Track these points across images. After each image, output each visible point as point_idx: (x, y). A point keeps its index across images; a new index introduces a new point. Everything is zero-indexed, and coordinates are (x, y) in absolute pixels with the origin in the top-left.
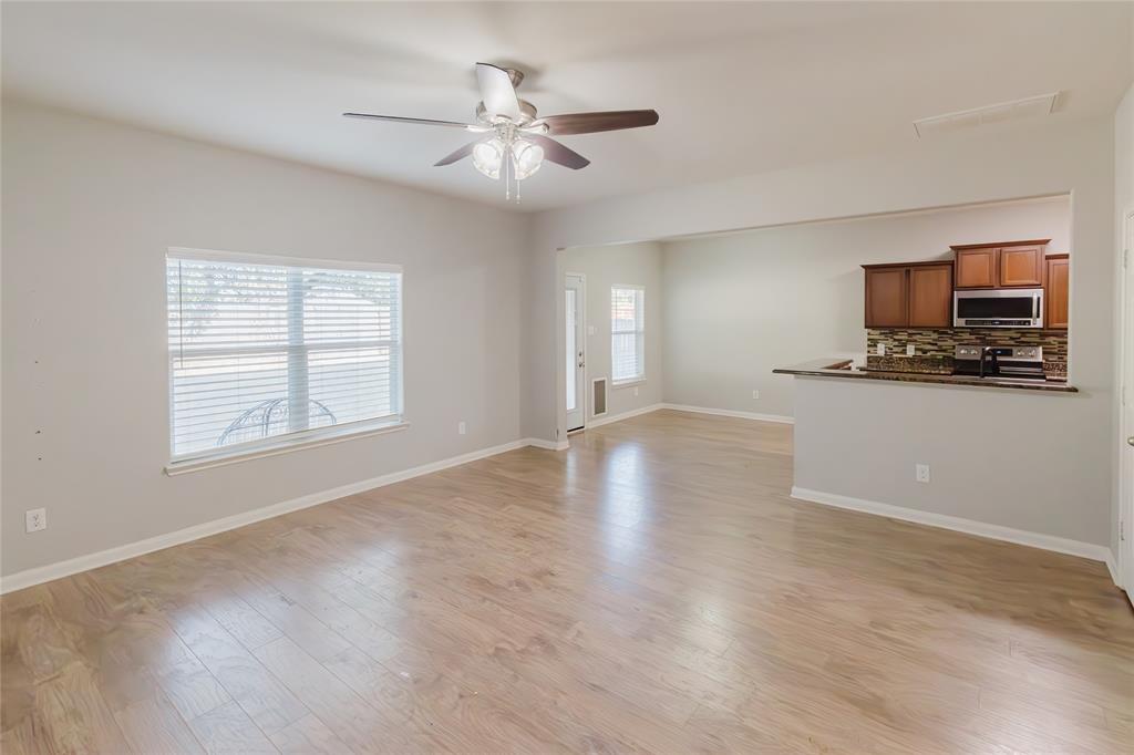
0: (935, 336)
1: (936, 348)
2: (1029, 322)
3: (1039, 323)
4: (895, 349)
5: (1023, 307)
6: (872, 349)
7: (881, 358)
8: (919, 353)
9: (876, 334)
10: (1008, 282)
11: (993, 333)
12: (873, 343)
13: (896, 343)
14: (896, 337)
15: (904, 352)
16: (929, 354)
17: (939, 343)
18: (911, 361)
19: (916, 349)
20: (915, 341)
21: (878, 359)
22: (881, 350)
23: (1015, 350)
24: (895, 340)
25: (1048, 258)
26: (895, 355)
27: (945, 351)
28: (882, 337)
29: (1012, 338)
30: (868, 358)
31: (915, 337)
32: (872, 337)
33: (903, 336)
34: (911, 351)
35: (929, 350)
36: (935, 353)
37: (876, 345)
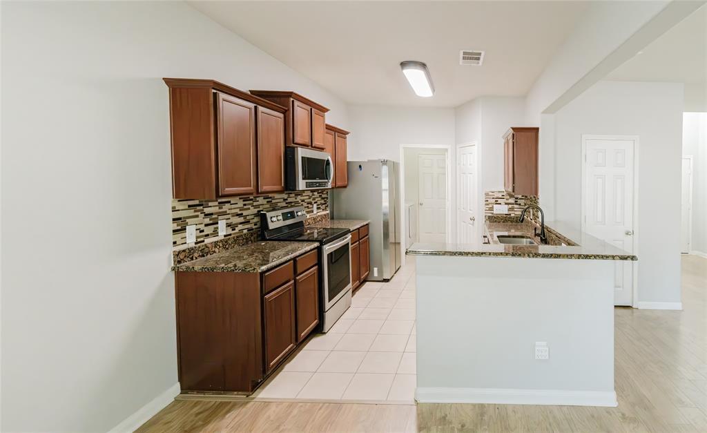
0: (241, 203)
1: (242, 220)
4: (206, 231)
6: (178, 237)
7: (191, 250)
8: (230, 230)
9: (184, 210)
12: (181, 226)
13: (207, 221)
14: (207, 210)
15: (215, 233)
16: (237, 229)
17: (245, 213)
19: (228, 225)
20: (225, 214)
21: (188, 253)
22: (191, 237)
24: (206, 215)
26: (206, 241)
27: (248, 222)
28: (192, 212)
30: (177, 254)
31: (226, 207)
32: (177, 215)
33: (213, 208)
34: (223, 230)
35: (236, 225)
36: (240, 227)
37: (184, 229)
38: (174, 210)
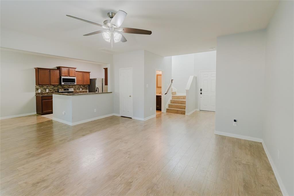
0: (53, 87)
1: (53, 89)
2: (74, 84)
3: (76, 84)
4: (43, 91)
5: (73, 80)
6: (37, 91)
7: (40, 93)
8: (49, 91)
9: (38, 87)
10: (70, 75)
11: (65, 86)
12: (37, 89)
13: (44, 89)
14: (43, 87)
15: (46, 91)
16: (52, 91)
18: (47, 93)
19: (49, 90)
20: (48, 88)
21: (39, 93)
22: (39, 91)
23: (69, 89)
25: (76, 71)
26: (43, 92)
27: (55, 90)
28: (40, 87)
29: (68, 87)
30: (36, 93)
31: (48, 87)
32: (36, 88)
33: (45, 87)
34: (47, 91)
35: (52, 90)
36: (53, 91)
37: (38, 90)
38: (36, 87)
